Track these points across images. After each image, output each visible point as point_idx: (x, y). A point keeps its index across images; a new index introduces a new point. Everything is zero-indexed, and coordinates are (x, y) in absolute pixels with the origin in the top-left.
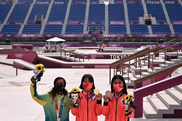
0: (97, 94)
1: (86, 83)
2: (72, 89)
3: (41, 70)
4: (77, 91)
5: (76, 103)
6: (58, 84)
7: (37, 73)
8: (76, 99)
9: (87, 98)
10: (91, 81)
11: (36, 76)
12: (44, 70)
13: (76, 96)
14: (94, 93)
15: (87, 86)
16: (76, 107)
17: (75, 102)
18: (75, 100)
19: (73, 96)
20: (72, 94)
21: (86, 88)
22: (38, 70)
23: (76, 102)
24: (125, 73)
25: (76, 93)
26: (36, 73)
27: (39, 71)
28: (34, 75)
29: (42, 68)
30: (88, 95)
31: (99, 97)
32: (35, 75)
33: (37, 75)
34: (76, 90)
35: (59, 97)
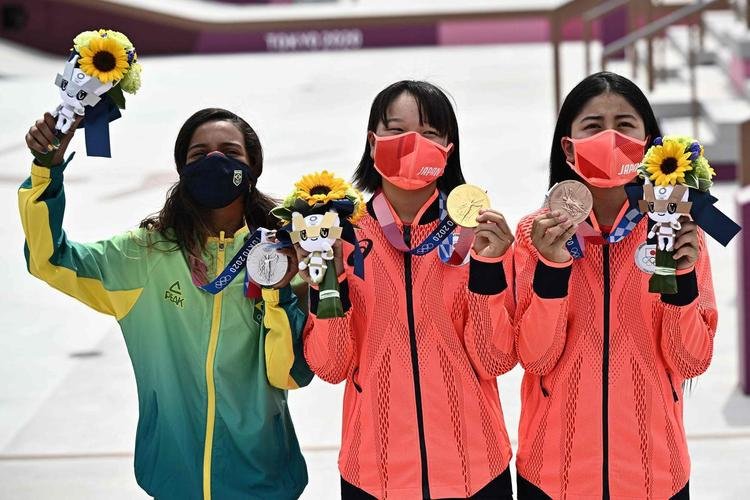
0: (471, 222)
1: (401, 130)
2: (299, 180)
3: (116, 75)
4: (333, 195)
5: (323, 285)
6: (205, 153)
7: (85, 94)
8: (324, 256)
9: (401, 252)
10: (432, 124)
11: (76, 116)
12: (133, 76)
13: (325, 232)
14: (448, 218)
15: (399, 157)
16: (322, 307)
17: (316, 278)
18: (316, 260)
19: (304, 234)
20: (296, 215)
21: (394, 170)
22: (91, 68)
23: (324, 277)
24: (666, 75)
25: (322, 209)
26: (82, 95)
27: (104, 76)
28: (60, 101)
29: (122, 63)
30: (407, 230)
31: (486, 241)
32: (72, 108)
33: (87, 108)
34: (324, 190)
35: (221, 246)
